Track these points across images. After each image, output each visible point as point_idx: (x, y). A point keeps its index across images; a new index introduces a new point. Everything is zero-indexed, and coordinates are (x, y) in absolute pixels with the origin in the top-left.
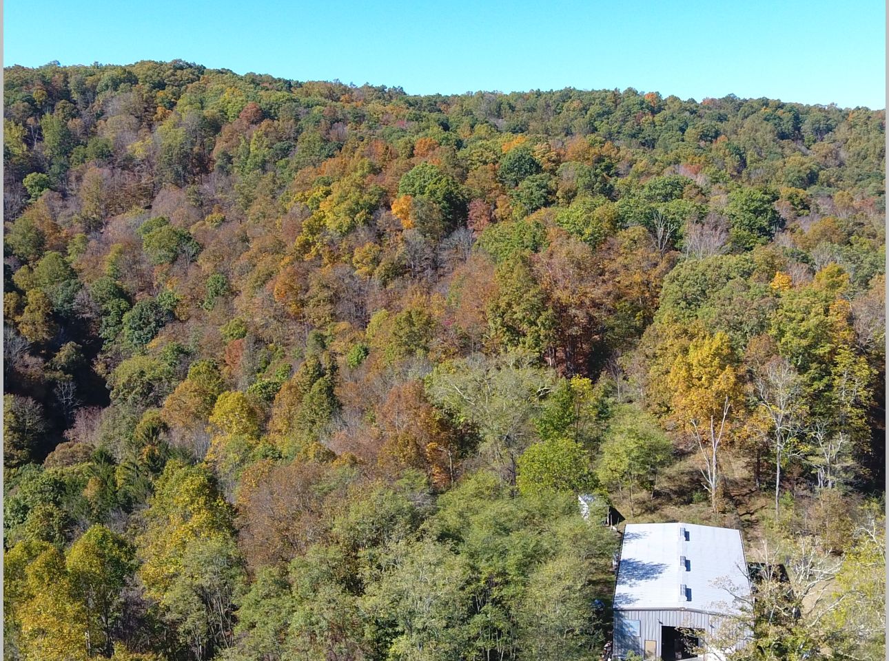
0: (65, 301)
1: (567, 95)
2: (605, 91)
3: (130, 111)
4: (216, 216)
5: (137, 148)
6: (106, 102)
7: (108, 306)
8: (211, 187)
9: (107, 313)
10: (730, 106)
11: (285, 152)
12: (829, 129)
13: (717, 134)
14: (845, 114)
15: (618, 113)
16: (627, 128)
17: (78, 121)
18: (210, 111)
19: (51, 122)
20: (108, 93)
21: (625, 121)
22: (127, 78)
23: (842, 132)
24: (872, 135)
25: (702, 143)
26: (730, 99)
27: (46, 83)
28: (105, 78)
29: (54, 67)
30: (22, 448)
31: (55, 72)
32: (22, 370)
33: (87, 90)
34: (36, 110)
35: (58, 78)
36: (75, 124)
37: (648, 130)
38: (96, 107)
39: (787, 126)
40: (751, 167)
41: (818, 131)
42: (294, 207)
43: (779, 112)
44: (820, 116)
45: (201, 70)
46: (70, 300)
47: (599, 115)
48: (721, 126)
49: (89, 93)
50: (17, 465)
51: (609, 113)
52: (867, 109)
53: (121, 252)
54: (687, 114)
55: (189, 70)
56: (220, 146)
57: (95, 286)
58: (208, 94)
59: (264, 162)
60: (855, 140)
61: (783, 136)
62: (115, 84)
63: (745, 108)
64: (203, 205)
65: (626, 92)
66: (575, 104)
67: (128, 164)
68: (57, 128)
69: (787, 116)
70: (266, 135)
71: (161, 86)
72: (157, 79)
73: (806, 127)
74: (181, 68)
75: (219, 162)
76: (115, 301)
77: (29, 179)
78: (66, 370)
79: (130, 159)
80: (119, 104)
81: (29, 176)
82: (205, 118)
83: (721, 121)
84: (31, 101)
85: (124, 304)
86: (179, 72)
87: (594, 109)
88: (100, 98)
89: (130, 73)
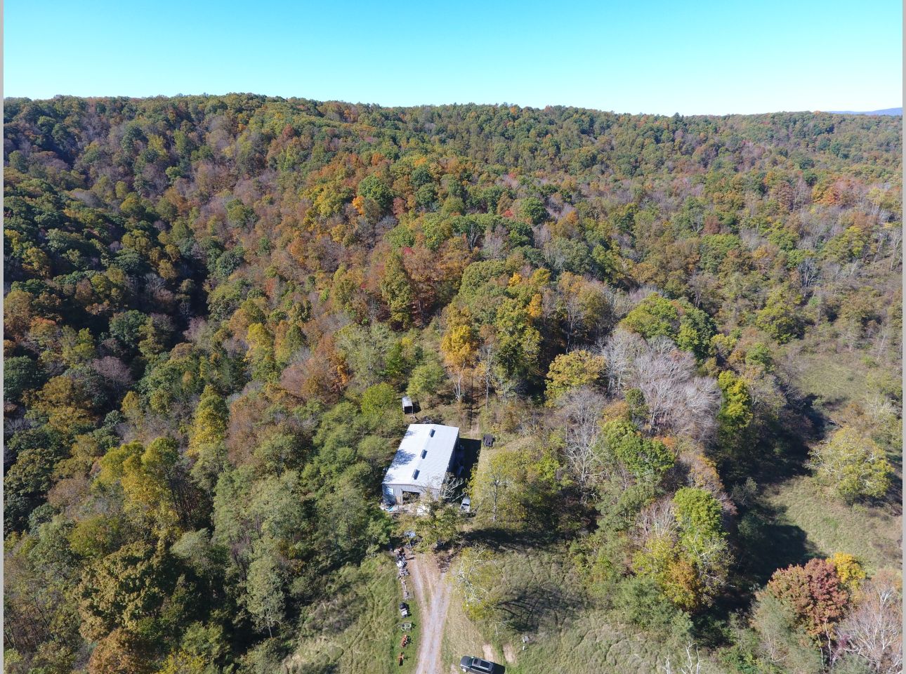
0: (186, 250)
1: (470, 107)
2: (490, 106)
3: (224, 127)
4: (268, 196)
5: (227, 151)
6: (210, 121)
7: (210, 252)
8: (266, 177)
9: (210, 256)
10: (558, 113)
11: (306, 157)
12: (609, 127)
13: (547, 133)
14: (618, 117)
15: (495, 120)
16: (500, 129)
17: (194, 134)
18: (266, 130)
19: (179, 135)
20: (211, 115)
21: (499, 125)
22: (221, 105)
23: (615, 128)
24: (629, 131)
25: (538, 139)
26: (559, 108)
27: (175, 108)
28: (210, 104)
29: (181, 98)
30: (160, 344)
31: (180, 101)
32: (160, 298)
33: (200, 112)
34: (171, 126)
35: (182, 105)
36: (192, 135)
37: (511, 130)
38: (205, 123)
39: (586, 126)
40: (562, 153)
41: (603, 128)
42: (304, 197)
43: (583, 117)
44: (603, 118)
45: (264, 98)
46: (189, 249)
47: (485, 121)
48: (550, 127)
49: (201, 114)
50: (158, 353)
51: (491, 119)
52: (630, 115)
53: (216, 220)
54: (532, 120)
55: (256, 100)
56: (271, 153)
57: (203, 240)
58: (267, 117)
59: (294, 164)
60: (621, 134)
61: (583, 132)
62: (215, 109)
63: (565, 114)
64: (262, 189)
65: (501, 106)
66: (473, 114)
67: (222, 161)
68: (183, 138)
69: (587, 119)
70: (296, 146)
71: (240, 110)
72: (238, 106)
73: (596, 126)
74: (252, 98)
75: (270, 163)
76: (213, 250)
77: (169, 170)
78: (186, 293)
79: (223, 158)
80: (217, 122)
81: (168, 169)
82: (262, 134)
83: (550, 124)
84: (167, 120)
85: (218, 252)
86: (250, 101)
87: (483, 117)
88: (207, 118)
89: (222, 103)
